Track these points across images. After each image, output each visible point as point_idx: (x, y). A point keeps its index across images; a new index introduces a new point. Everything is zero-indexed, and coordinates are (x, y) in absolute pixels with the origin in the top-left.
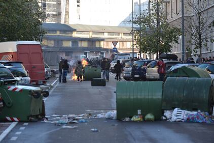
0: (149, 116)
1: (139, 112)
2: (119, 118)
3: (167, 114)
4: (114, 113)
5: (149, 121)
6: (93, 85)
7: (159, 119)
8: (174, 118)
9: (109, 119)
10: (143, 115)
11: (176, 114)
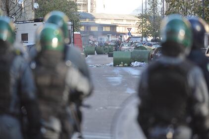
0: (126, 64)
1: (122, 63)
2: (115, 65)
3: (132, 63)
4: (112, 64)
5: (126, 66)
6: (109, 56)
7: (129, 65)
8: (135, 65)
9: (111, 66)
10: (124, 64)
11: (135, 64)
